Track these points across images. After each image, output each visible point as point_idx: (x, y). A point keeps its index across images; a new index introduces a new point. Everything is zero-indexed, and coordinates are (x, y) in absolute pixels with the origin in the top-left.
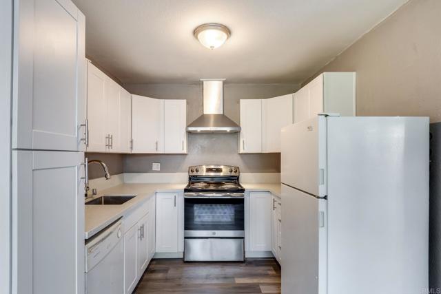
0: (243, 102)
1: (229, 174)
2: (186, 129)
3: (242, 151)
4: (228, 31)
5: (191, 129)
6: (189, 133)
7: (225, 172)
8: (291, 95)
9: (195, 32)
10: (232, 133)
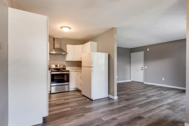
0: (68, 45)
1: (63, 67)
2: (50, 52)
3: (67, 60)
4: (70, 28)
5: (51, 52)
6: (50, 54)
7: (61, 67)
8: (81, 45)
9: (61, 28)
10: (65, 54)
